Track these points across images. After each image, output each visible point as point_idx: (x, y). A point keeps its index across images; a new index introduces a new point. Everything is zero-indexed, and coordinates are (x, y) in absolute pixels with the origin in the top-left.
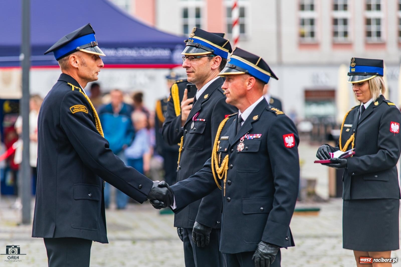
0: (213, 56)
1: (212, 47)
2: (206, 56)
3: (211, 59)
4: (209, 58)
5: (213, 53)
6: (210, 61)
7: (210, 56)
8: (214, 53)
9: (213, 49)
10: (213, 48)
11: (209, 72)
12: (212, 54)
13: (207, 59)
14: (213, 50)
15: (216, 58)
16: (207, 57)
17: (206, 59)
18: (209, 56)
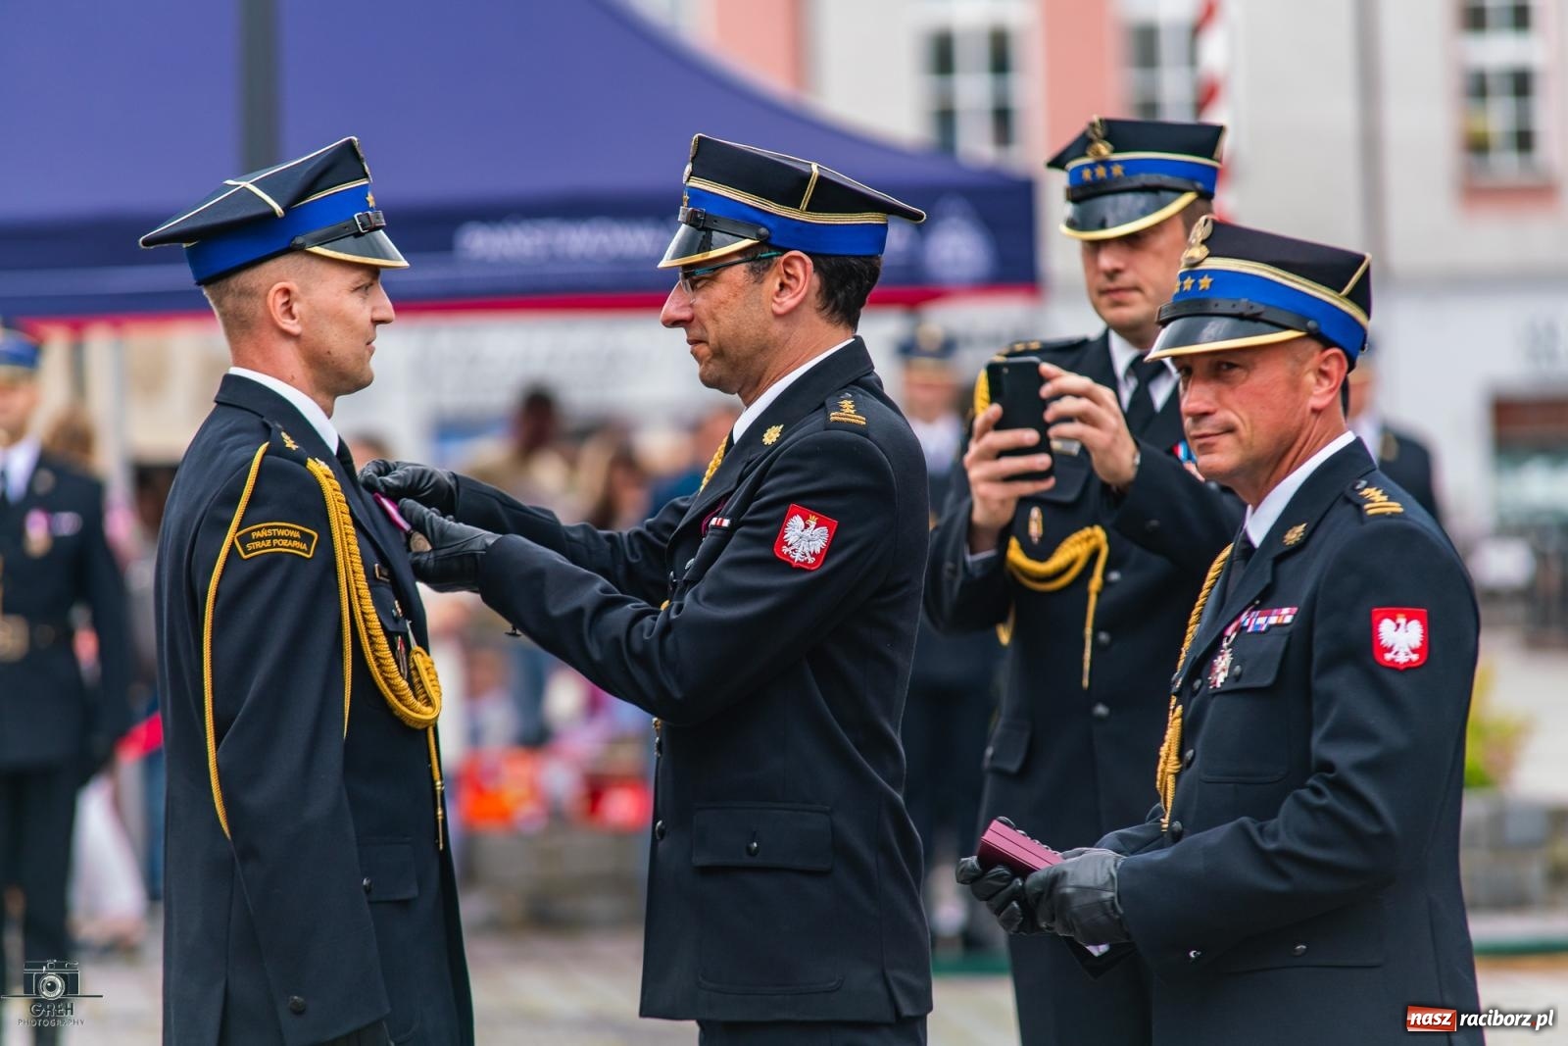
0: (773, 253)
1: (757, 216)
2: (737, 259)
3: (767, 268)
4: (752, 270)
5: (765, 243)
6: (762, 282)
7: (757, 259)
8: (773, 242)
9: (765, 226)
10: (765, 221)
11: (766, 330)
12: (766, 249)
13: (743, 274)
14: (763, 231)
15: (787, 263)
16: (743, 266)
17: (739, 273)
18: (754, 259)
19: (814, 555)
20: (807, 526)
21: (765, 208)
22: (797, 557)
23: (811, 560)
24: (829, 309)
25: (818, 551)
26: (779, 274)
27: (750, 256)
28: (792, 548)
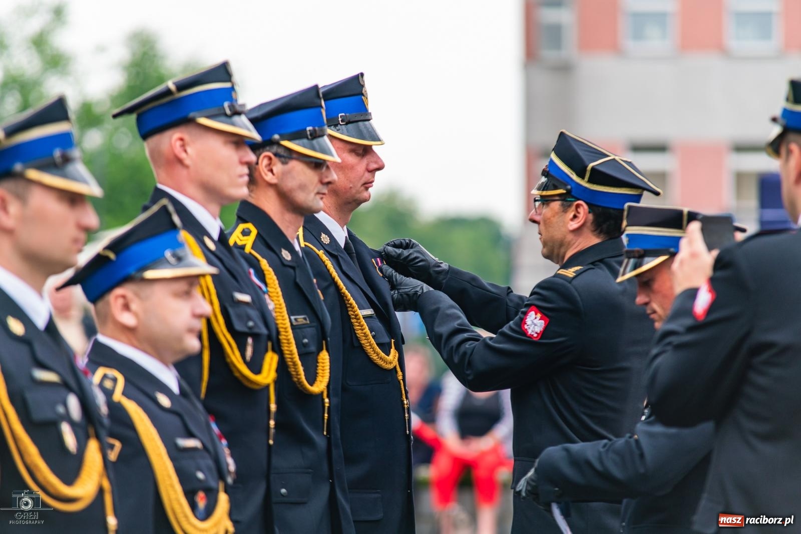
19: (536, 333)
20: (536, 318)
21: (571, 176)
22: (530, 332)
23: (535, 335)
24: (598, 231)
25: (539, 332)
26: (573, 211)
27: (563, 198)
28: (529, 327)
